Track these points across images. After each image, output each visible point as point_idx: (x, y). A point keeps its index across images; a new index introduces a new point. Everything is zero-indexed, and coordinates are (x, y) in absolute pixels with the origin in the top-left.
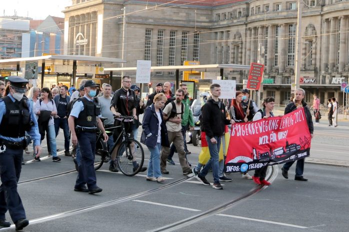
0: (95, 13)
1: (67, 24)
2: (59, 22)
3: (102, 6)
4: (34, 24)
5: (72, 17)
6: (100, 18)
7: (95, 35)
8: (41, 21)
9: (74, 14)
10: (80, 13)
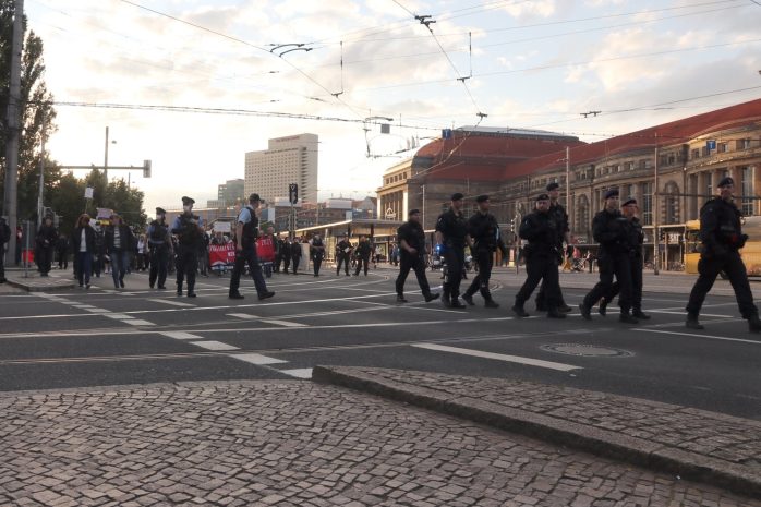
0: (401, 192)
1: (379, 202)
2: (374, 200)
3: (407, 186)
4: (355, 204)
5: (383, 196)
6: (406, 195)
7: (401, 209)
8: (361, 202)
9: (385, 193)
10: (389, 192)
